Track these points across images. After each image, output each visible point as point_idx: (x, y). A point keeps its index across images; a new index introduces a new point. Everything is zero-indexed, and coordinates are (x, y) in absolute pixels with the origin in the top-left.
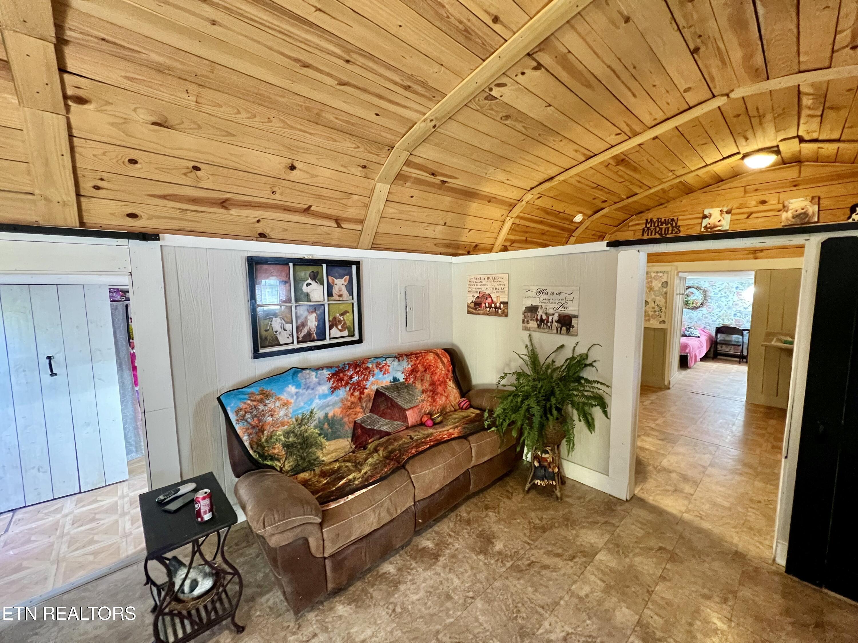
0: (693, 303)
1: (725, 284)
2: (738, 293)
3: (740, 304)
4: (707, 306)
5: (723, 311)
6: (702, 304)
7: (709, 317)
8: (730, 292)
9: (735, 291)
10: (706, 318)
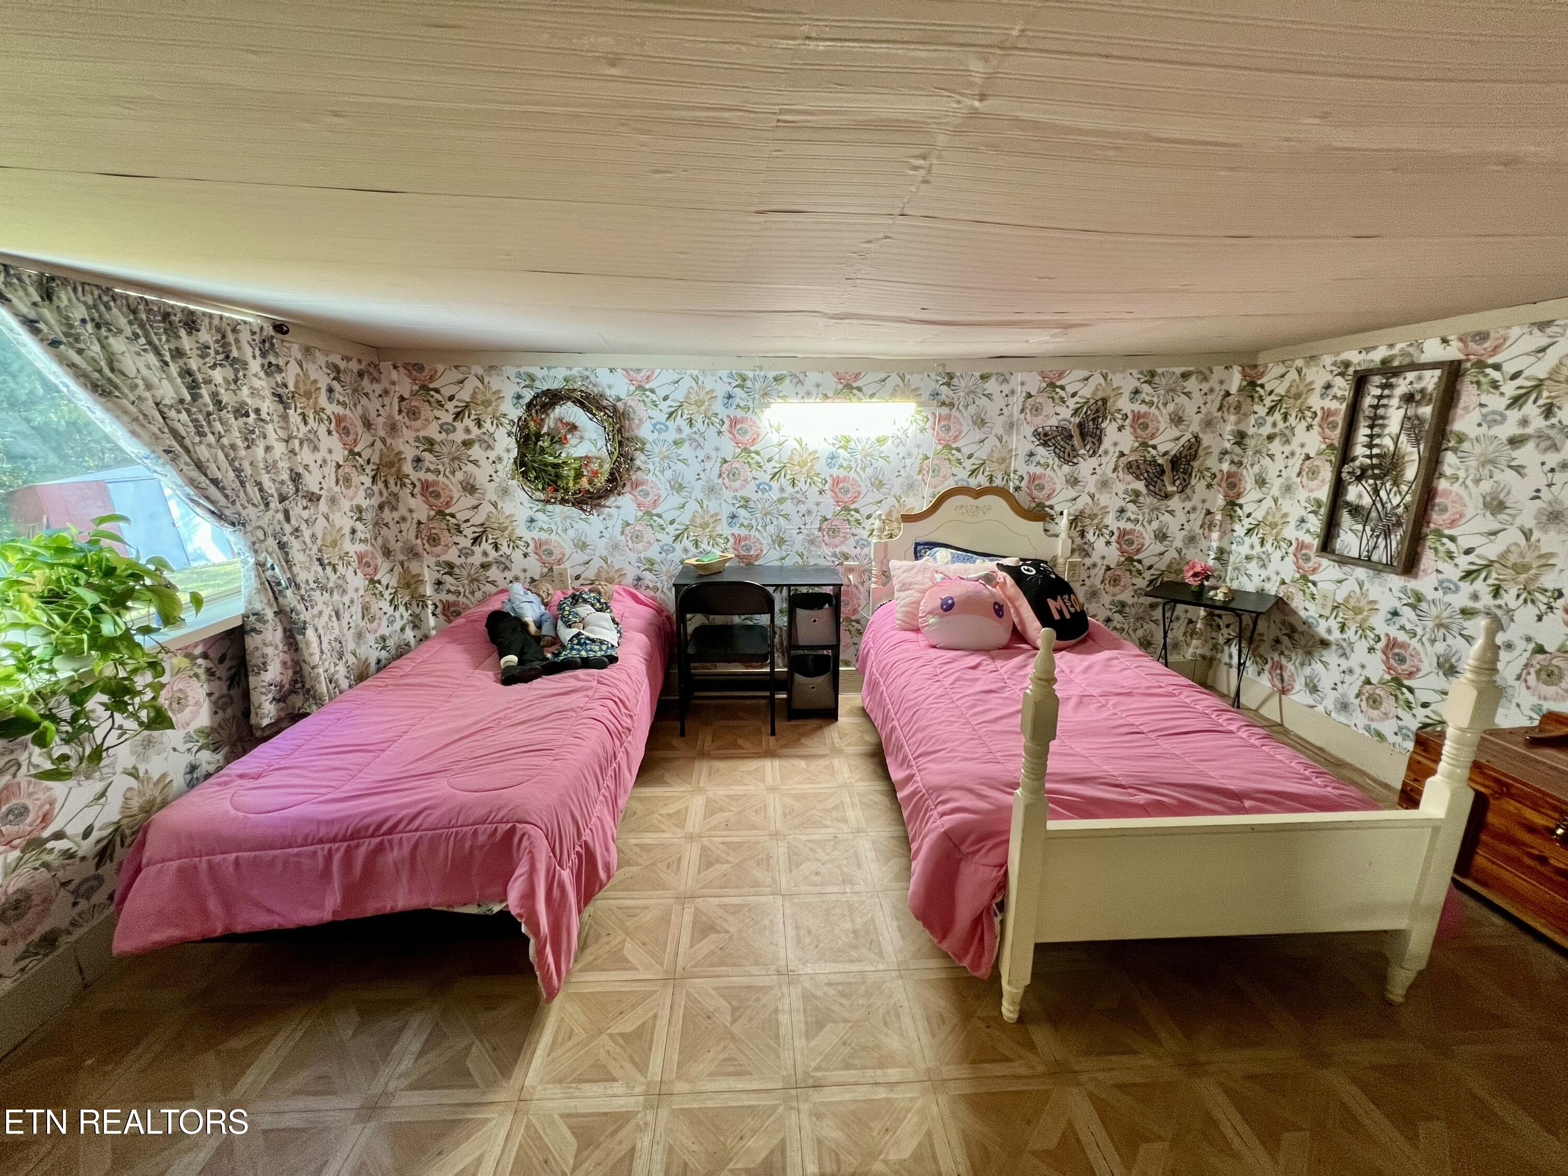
0: (578, 475)
1: (687, 382)
2: (734, 422)
3: (747, 472)
4: (636, 485)
5: (692, 506)
6: (613, 478)
7: (649, 534)
8: (708, 420)
9: (723, 413)
10: (637, 537)
